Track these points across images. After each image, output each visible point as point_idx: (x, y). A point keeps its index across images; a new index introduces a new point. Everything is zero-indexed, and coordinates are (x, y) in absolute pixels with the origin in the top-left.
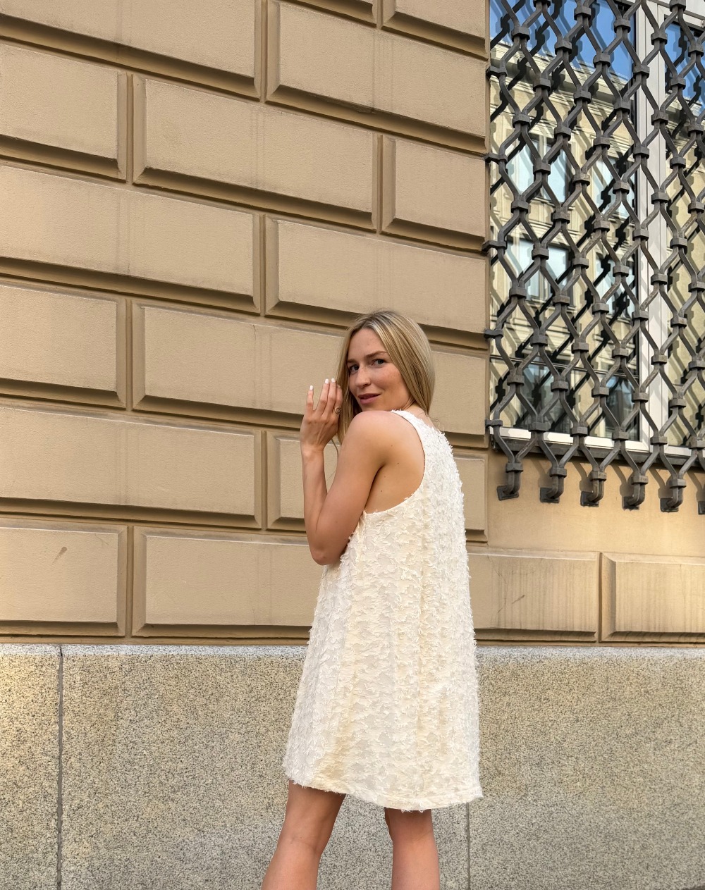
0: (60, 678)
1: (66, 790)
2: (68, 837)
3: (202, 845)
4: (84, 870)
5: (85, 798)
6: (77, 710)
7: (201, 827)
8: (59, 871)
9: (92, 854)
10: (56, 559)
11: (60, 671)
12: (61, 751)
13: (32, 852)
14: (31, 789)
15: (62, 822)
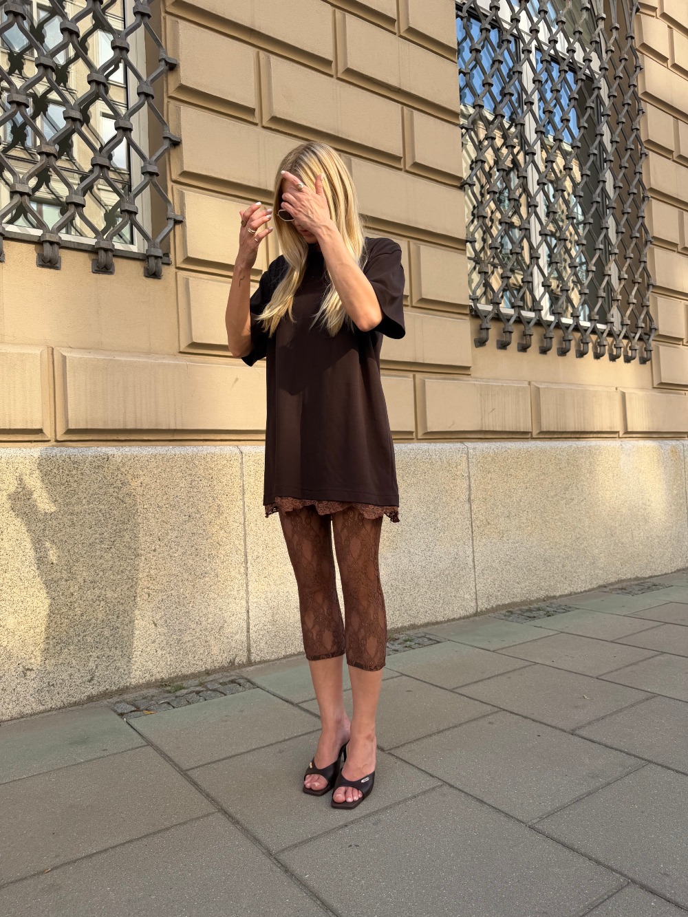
0: (242, 469)
1: (249, 546)
2: (252, 578)
4: (262, 600)
5: (261, 551)
6: (252, 490)
8: (247, 602)
9: (267, 589)
10: (233, 385)
11: (242, 463)
12: (245, 519)
13: (231, 591)
14: (228, 547)
15: (247, 568)
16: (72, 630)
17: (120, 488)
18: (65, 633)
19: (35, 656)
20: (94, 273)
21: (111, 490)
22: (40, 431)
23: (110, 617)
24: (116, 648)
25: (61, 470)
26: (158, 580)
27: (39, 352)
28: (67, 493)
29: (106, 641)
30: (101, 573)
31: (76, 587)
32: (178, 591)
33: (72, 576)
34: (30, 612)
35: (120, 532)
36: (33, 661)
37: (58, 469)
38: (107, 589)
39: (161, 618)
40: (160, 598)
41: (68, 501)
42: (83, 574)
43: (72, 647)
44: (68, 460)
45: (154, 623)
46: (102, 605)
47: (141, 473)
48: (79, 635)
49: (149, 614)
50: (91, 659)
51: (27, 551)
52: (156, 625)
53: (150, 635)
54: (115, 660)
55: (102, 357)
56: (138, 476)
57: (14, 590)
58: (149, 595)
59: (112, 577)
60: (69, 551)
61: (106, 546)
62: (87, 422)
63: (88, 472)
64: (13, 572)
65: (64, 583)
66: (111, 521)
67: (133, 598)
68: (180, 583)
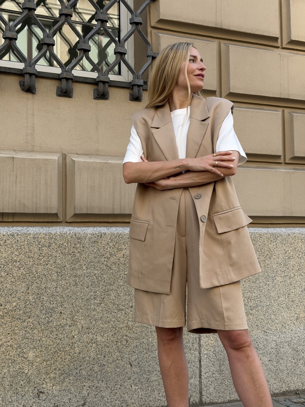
3: (266, 340)
4: (211, 353)
7: (265, 330)
8: (200, 354)
13: (187, 342)
16: (72, 364)
17: (108, 258)
18: (67, 366)
19: (46, 382)
20: (95, 99)
21: (103, 260)
22: (56, 215)
23: (99, 356)
24: (103, 381)
25: (69, 244)
26: (133, 330)
27: (57, 158)
28: (73, 260)
29: (96, 375)
30: (94, 322)
31: (76, 332)
32: (148, 340)
33: (74, 323)
34: (44, 349)
35: (108, 291)
36: (44, 386)
37: (68, 243)
38: (98, 334)
39: (135, 360)
40: (135, 344)
41: (73, 266)
42: (82, 322)
43: (71, 378)
44: (74, 236)
45: (130, 363)
46: (93, 346)
47: (124, 247)
48: (77, 369)
49: (127, 356)
50: (85, 388)
51: (44, 302)
52: (131, 365)
53: (127, 372)
54: (101, 391)
55: (99, 161)
56: (121, 250)
57: (34, 331)
58: (127, 341)
59: (101, 325)
60: (73, 304)
61: (98, 302)
62: (87, 209)
63: (87, 246)
64: (34, 318)
65: (68, 328)
66: (102, 283)
67: (116, 343)
68: (150, 334)
